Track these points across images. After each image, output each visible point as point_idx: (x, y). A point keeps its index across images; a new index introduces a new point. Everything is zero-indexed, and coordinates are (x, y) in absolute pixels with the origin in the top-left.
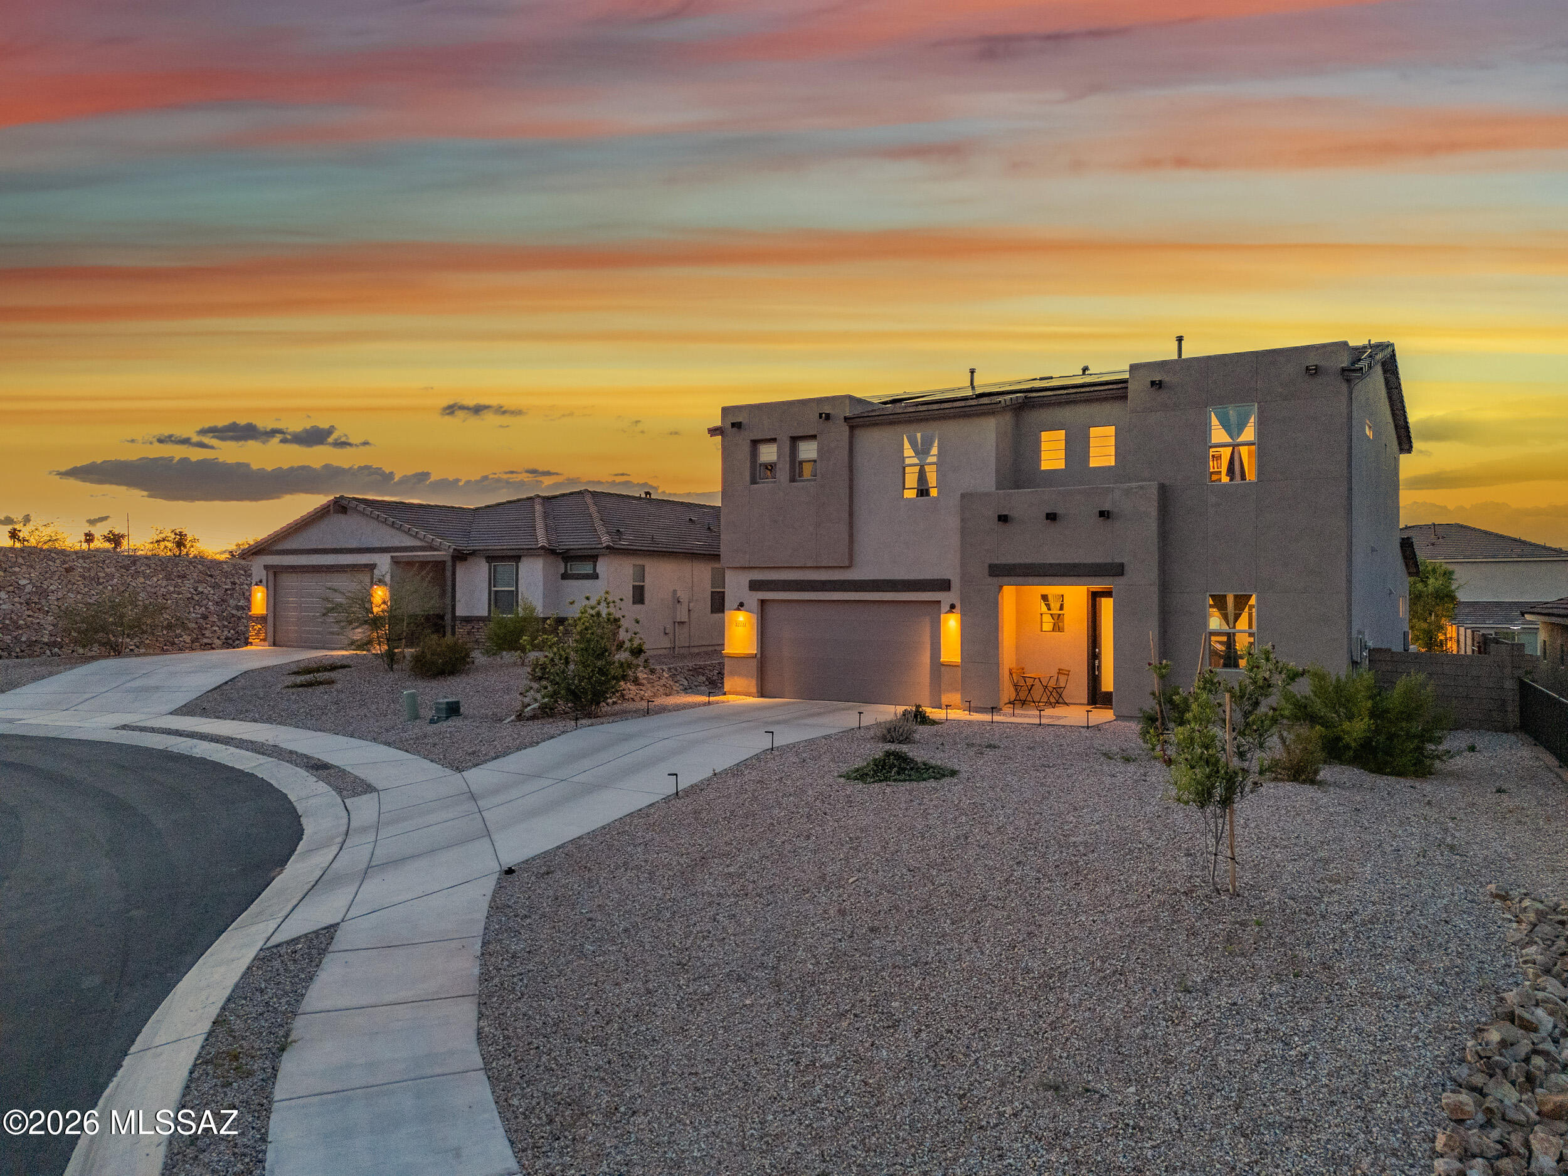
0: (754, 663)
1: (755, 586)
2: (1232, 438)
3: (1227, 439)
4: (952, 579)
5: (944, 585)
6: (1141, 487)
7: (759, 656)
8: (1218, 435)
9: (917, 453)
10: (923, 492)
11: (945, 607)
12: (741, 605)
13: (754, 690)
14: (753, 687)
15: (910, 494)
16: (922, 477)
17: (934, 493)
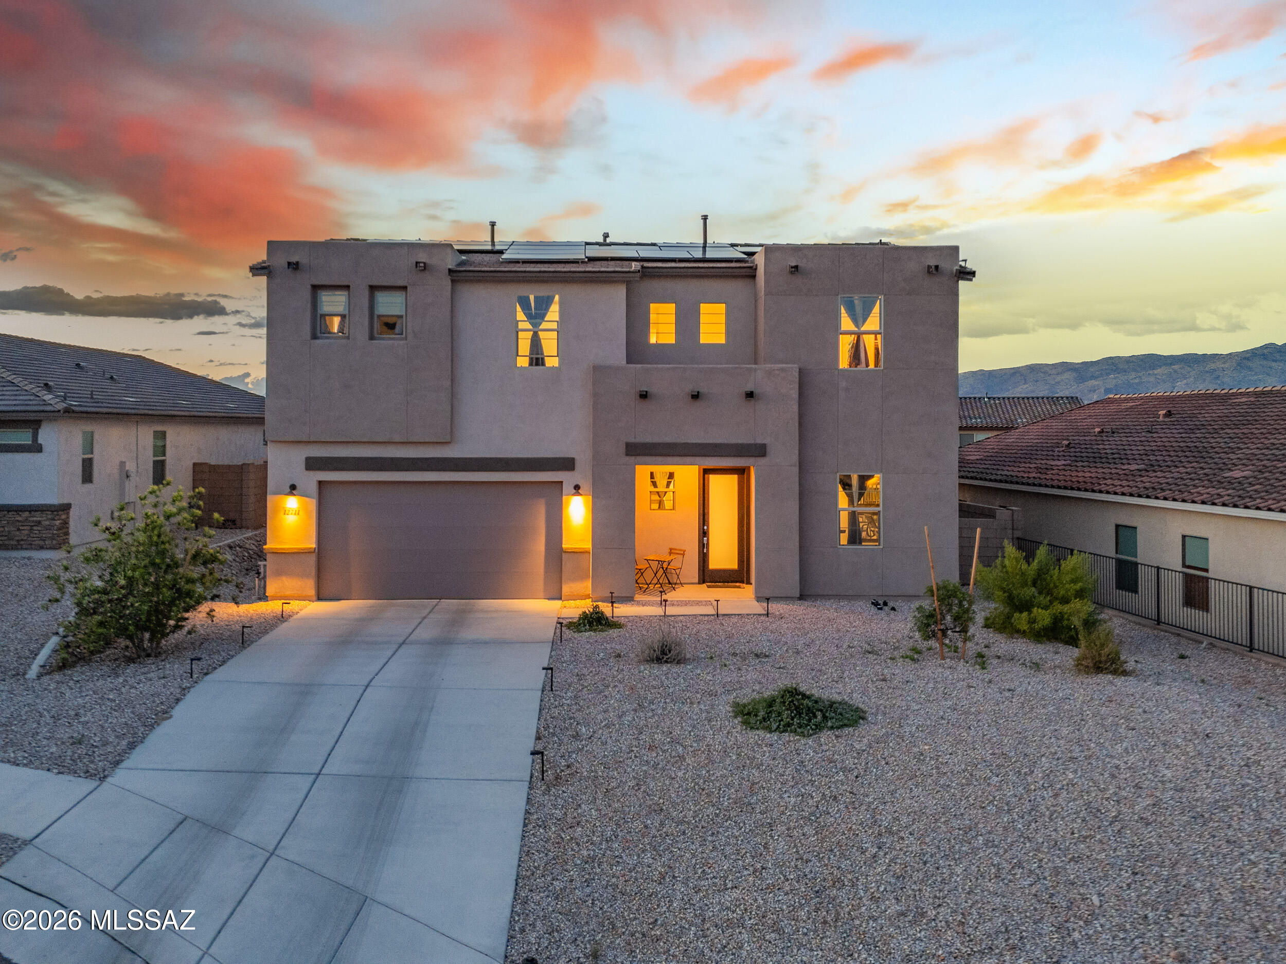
0: (313, 559)
1: (312, 464)
2: (857, 326)
3: (853, 328)
4: (577, 457)
5: (568, 464)
6: (782, 370)
7: (316, 551)
8: (846, 323)
9: (530, 317)
10: (537, 360)
11: (568, 487)
12: (293, 487)
13: (312, 592)
14: (309, 587)
15: (523, 362)
16: (536, 344)
17: (552, 362)
